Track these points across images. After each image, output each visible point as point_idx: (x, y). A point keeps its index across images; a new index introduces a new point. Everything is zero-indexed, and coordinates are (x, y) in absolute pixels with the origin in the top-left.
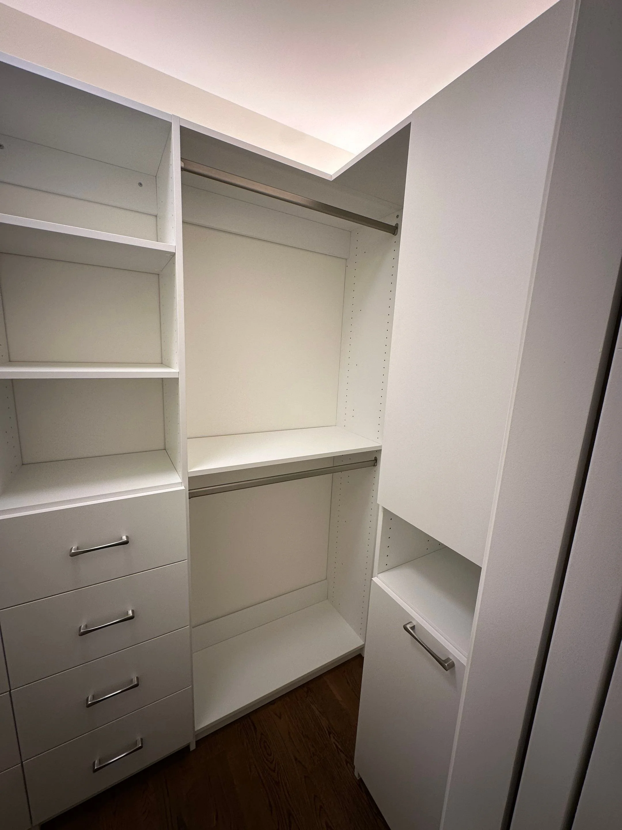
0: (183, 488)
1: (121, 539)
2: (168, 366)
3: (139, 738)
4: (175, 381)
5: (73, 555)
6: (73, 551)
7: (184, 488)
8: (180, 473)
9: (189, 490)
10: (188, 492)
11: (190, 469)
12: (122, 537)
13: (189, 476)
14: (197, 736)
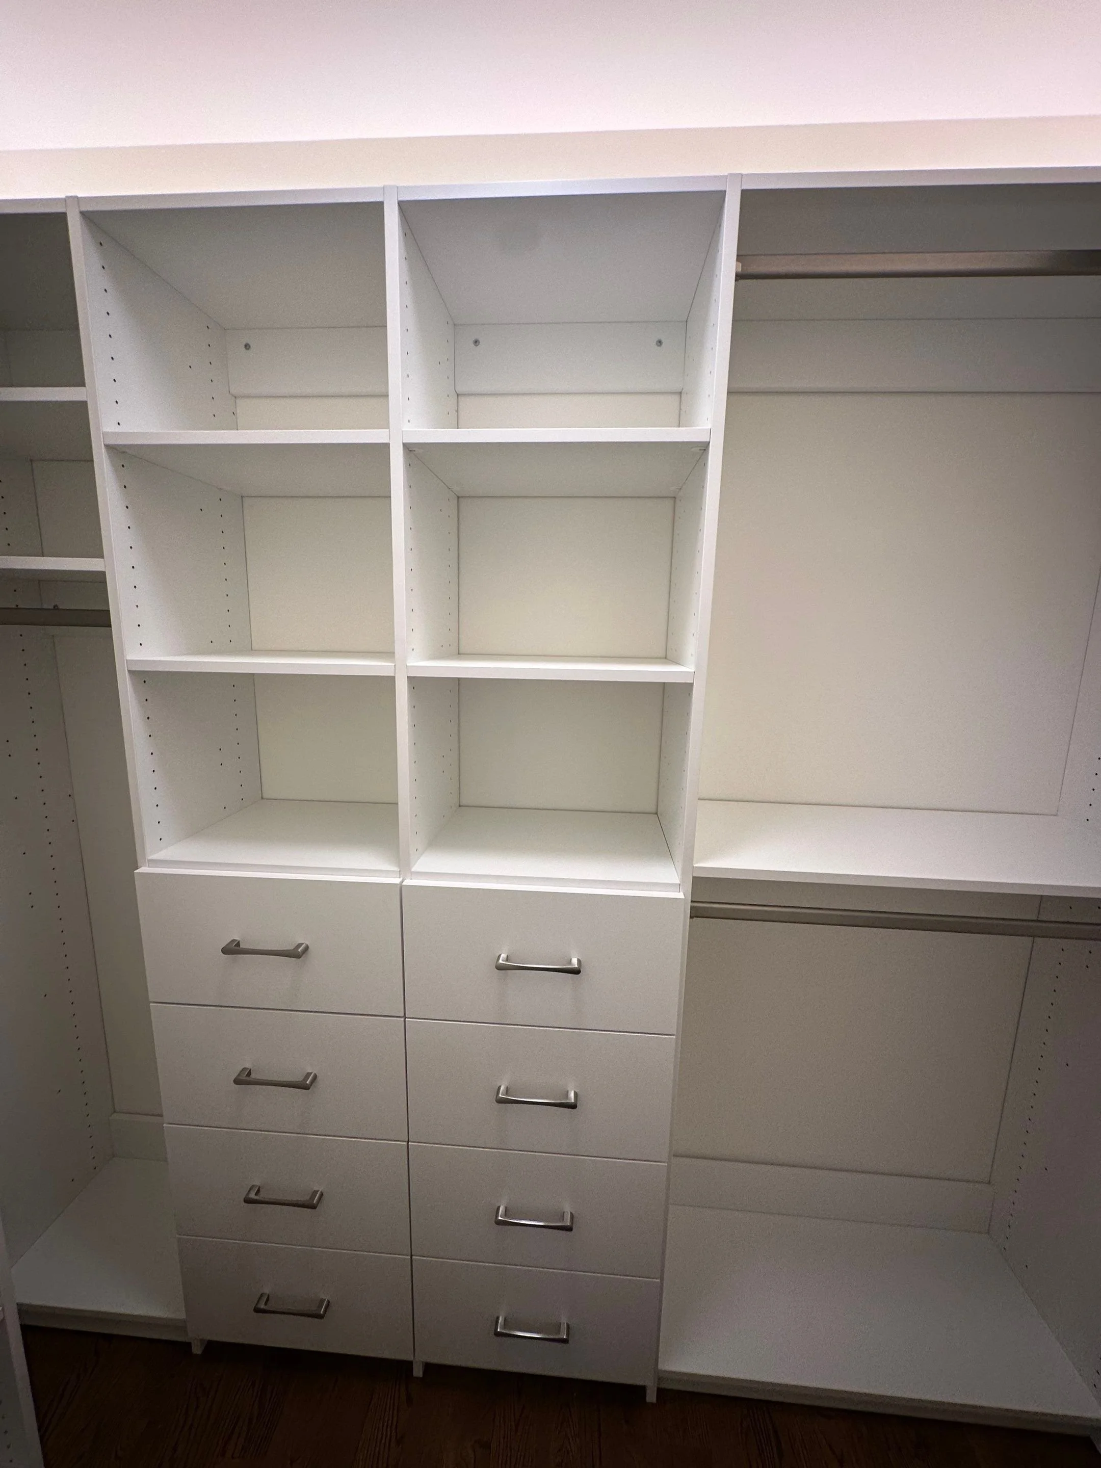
0: (681, 895)
1: (570, 962)
2: (676, 662)
3: (564, 1321)
4: (687, 688)
5: (500, 968)
6: (500, 961)
7: (683, 897)
8: (679, 865)
9: (692, 902)
10: (689, 904)
11: (697, 863)
12: (571, 959)
13: (695, 875)
14: (660, 1379)
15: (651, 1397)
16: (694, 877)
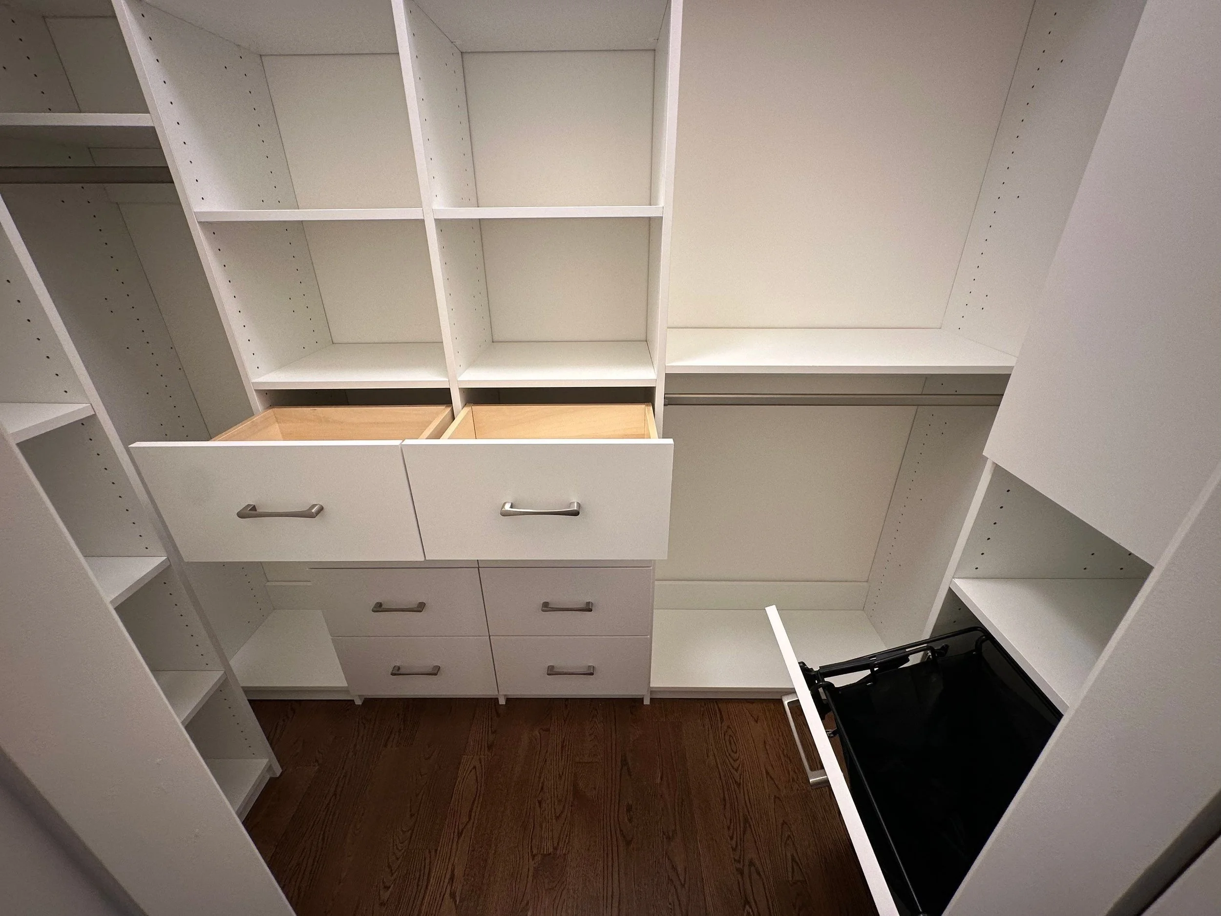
9: (665, 393)
11: (668, 362)
14: (652, 692)
15: (647, 702)
16: (666, 374)
